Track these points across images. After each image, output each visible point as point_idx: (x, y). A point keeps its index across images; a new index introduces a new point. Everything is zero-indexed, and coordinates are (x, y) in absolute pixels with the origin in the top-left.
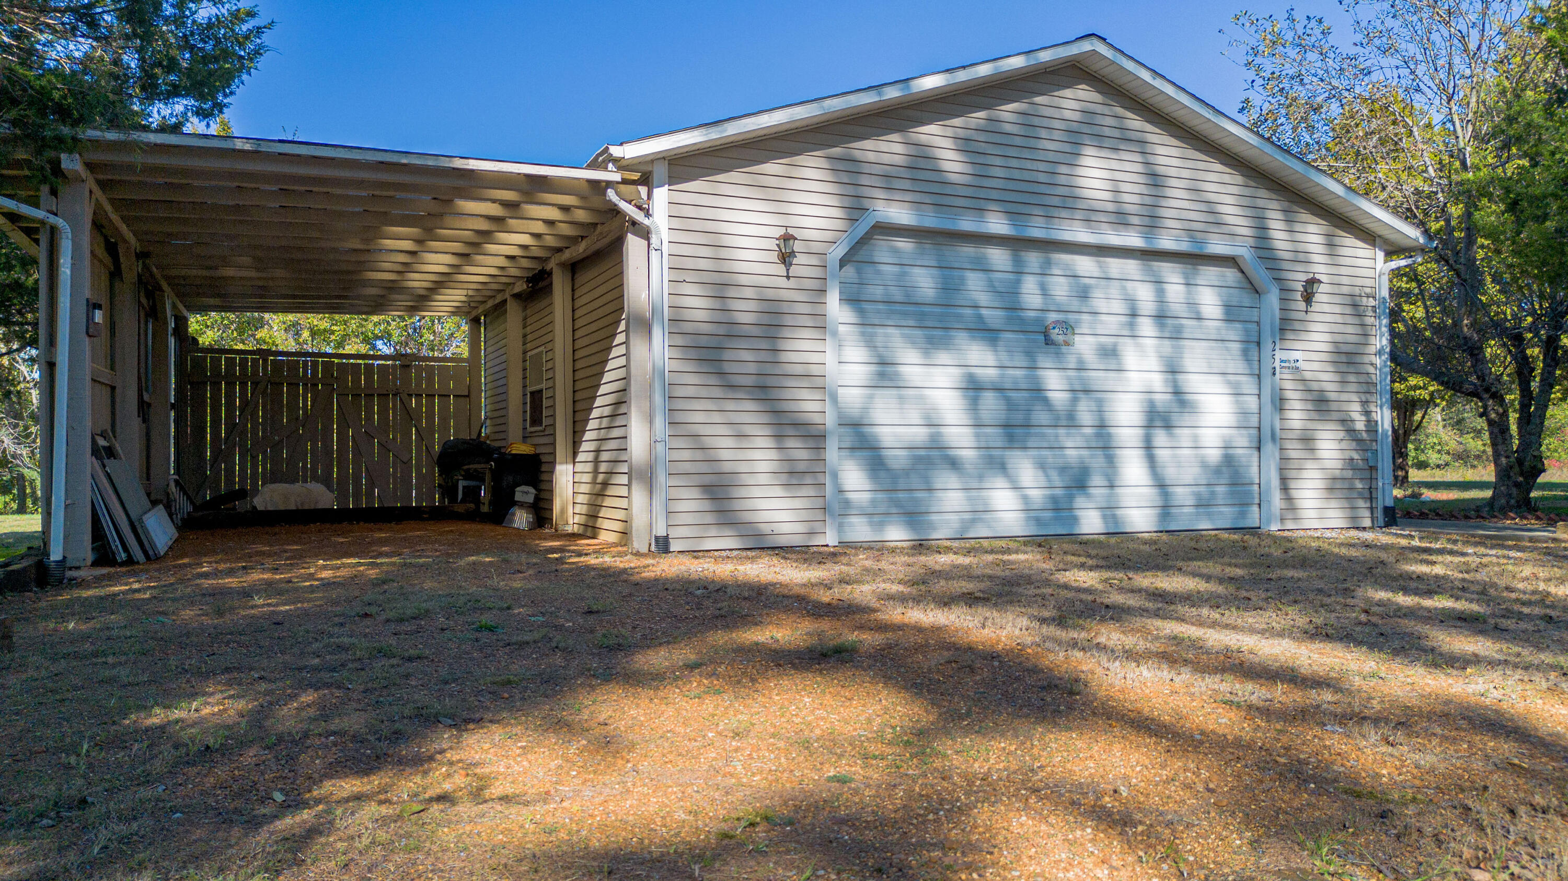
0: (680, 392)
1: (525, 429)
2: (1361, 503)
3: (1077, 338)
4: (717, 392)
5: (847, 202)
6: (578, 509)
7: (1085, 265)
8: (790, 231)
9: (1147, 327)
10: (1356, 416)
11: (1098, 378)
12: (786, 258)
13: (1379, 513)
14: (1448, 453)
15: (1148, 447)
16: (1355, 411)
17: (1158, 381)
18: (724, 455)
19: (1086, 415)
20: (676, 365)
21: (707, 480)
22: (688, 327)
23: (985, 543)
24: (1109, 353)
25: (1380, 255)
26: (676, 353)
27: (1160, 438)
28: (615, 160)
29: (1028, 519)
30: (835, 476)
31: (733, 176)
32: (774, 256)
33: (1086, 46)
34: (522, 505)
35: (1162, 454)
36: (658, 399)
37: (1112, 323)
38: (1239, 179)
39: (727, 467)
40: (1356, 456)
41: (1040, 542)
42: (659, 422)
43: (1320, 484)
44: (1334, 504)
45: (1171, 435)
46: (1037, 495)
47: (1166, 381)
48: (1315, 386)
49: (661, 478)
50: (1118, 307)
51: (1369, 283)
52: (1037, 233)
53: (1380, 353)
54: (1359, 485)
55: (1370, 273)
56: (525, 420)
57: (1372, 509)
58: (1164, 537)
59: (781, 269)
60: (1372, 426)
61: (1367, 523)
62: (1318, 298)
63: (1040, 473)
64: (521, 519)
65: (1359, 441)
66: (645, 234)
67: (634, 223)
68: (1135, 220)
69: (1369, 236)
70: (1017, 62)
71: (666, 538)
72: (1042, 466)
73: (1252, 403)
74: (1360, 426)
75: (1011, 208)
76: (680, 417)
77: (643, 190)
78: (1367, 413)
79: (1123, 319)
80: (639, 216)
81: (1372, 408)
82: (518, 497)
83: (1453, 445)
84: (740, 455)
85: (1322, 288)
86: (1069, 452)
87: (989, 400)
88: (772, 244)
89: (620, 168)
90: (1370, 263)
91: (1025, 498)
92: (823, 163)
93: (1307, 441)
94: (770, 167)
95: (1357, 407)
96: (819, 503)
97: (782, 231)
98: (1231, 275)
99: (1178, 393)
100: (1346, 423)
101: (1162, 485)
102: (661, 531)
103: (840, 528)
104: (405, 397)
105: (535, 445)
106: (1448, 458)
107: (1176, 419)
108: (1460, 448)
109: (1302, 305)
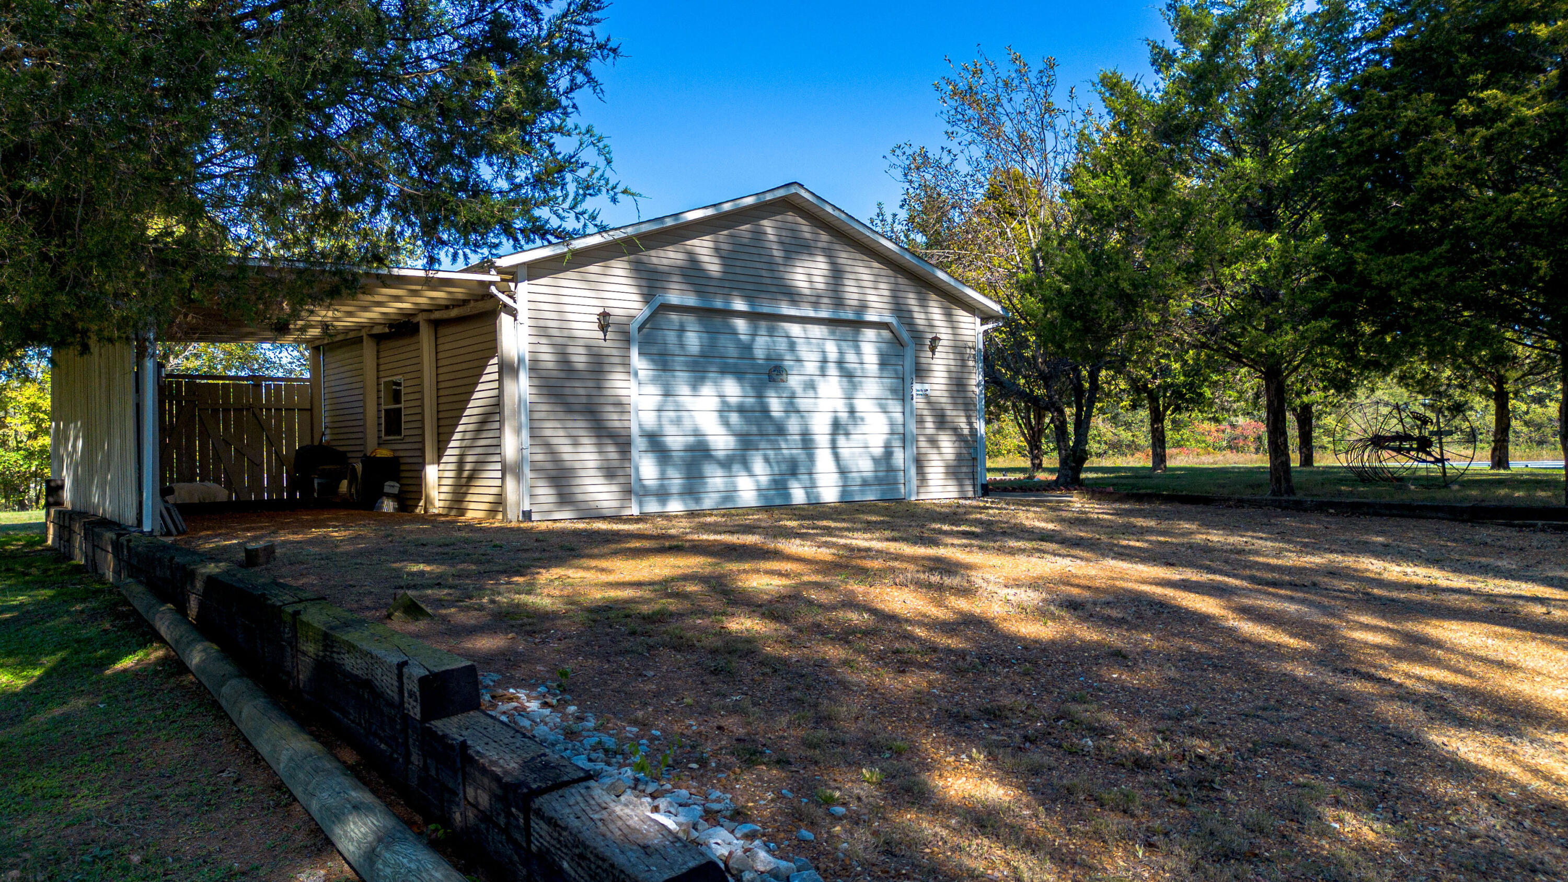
0: (536, 416)
1: (379, 437)
2: (967, 482)
3: (790, 377)
4: (561, 416)
5: (646, 291)
6: (443, 496)
7: (795, 329)
8: (607, 310)
9: (832, 370)
10: (963, 425)
11: (803, 403)
12: (604, 328)
13: (979, 488)
14: (1106, 443)
15: (834, 447)
16: (962, 423)
17: (841, 406)
18: (566, 457)
19: (793, 426)
20: (535, 399)
21: (553, 473)
22: (544, 374)
23: (733, 511)
24: (811, 386)
25: (978, 321)
26: (534, 391)
27: (841, 441)
28: (496, 268)
29: (759, 496)
30: (637, 469)
31: (569, 274)
32: (596, 326)
33: (793, 190)
34: (389, 496)
35: (844, 452)
36: (524, 419)
37: (811, 367)
38: (890, 272)
39: (568, 465)
40: (964, 451)
41: (766, 508)
42: (525, 434)
43: (942, 470)
44: (950, 482)
45: (848, 439)
46: (764, 480)
47: (846, 404)
48: (938, 406)
49: (528, 473)
50: (816, 356)
51: (972, 339)
52: (765, 310)
53: (978, 385)
54: (964, 470)
55: (972, 333)
56: (379, 431)
57: (974, 486)
58: (844, 505)
59: (601, 335)
60: (973, 431)
61: (971, 494)
62: (939, 349)
63: (767, 465)
64: (388, 506)
65: (966, 441)
66: (513, 313)
67: (505, 305)
68: (825, 300)
69: (971, 308)
70: (750, 201)
71: (530, 511)
72: (767, 460)
73: (898, 417)
74: (966, 432)
75: (748, 293)
76: (537, 433)
77: (512, 285)
78: (970, 424)
79: (818, 364)
80: (509, 301)
81: (974, 420)
82: (387, 489)
83: (1109, 435)
84: (576, 457)
85: (941, 343)
86: (785, 452)
87: (734, 418)
88: (595, 318)
89: (499, 273)
90: (972, 326)
91: (757, 481)
92: (626, 265)
93: (933, 442)
94: (592, 268)
95: (964, 419)
96: (626, 487)
97: (601, 310)
98: (886, 334)
99: (852, 412)
100: (956, 430)
101: (843, 472)
102: (527, 508)
103: (641, 504)
104: (257, 411)
105: (394, 450)
106: (1104, 447)
107: (851, 429)
108: (1115, 439)
109: (930, 354)
